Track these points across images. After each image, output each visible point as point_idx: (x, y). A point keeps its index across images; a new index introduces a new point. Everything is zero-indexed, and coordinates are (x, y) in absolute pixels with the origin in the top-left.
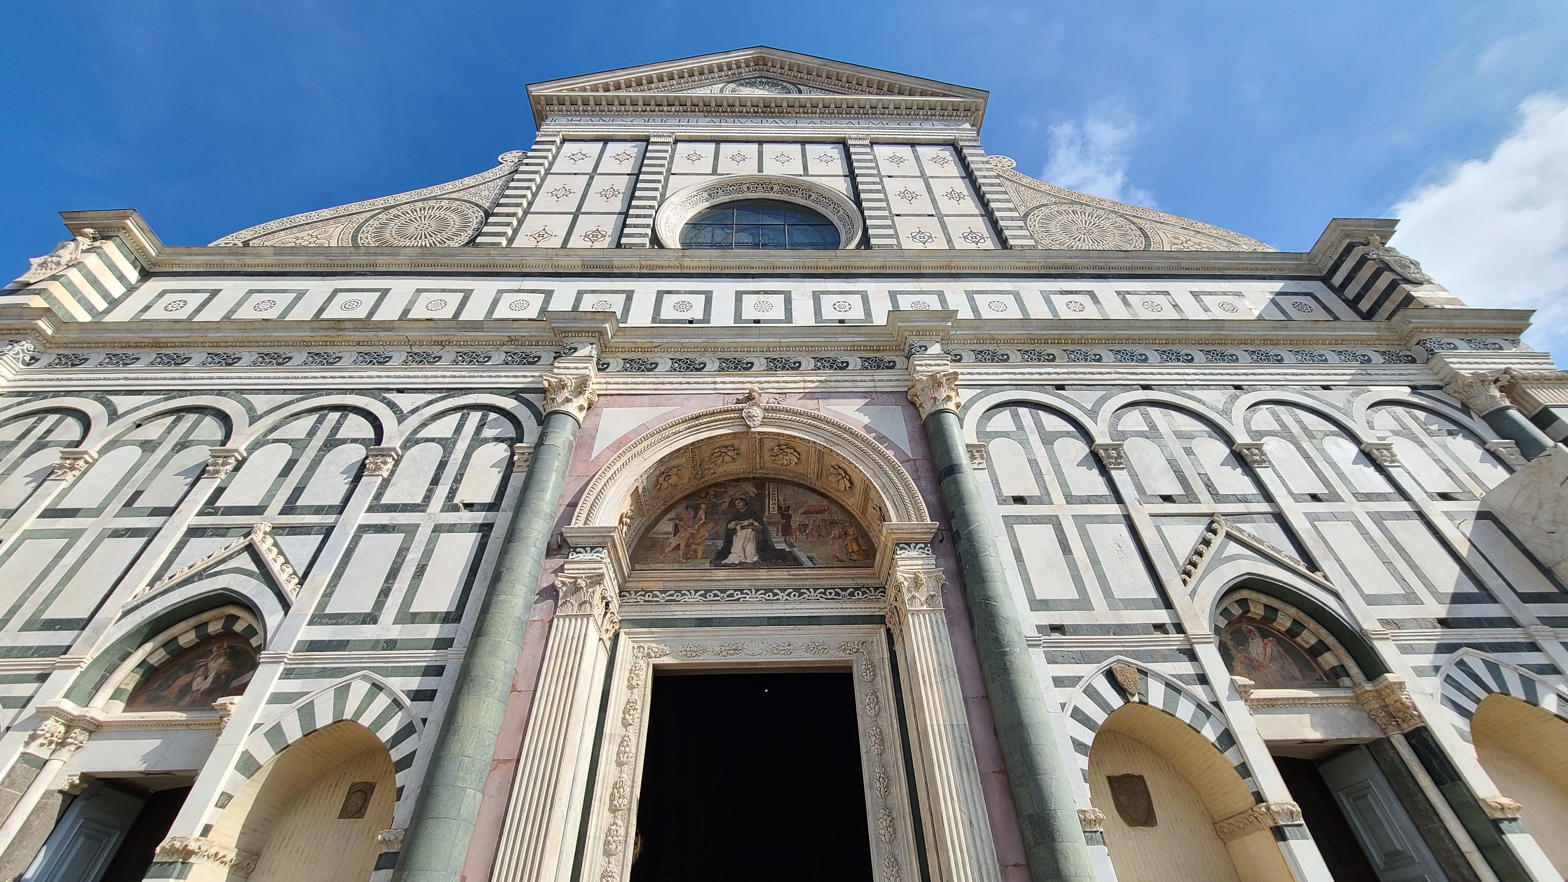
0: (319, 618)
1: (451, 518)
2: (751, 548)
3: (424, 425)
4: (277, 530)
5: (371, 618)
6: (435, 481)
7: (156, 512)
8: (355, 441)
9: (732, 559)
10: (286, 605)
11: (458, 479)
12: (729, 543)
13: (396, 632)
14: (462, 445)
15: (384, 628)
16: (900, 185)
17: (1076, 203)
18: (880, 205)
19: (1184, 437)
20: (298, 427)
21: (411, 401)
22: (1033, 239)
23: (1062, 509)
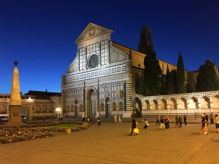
1: (82, 95)
6: (81, 93)
7: (73, 96)
10: (78, 100)
14: (81, 91)
15: (81, 101)
16: (102, 51)
17: (115, 51)
18: (100, 56)
19: (108, 87)
20: (75, 91)
21: (78, 88)
22: (110, 60)
23: (102, 93)
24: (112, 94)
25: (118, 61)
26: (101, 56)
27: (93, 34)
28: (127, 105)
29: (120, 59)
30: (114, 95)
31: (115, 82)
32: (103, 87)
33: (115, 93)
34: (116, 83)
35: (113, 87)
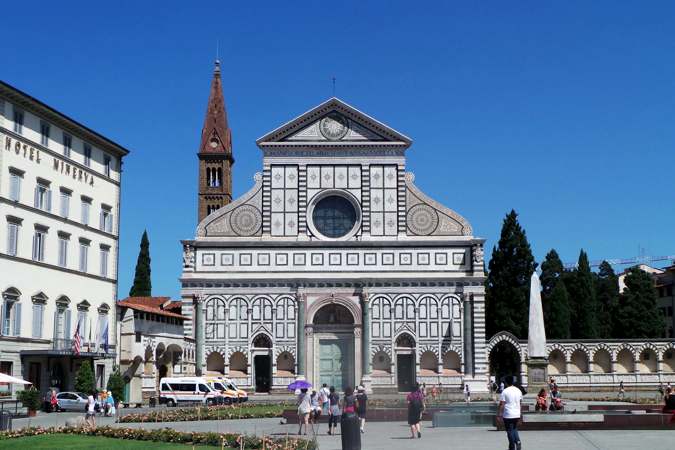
0: (277, 337)
1: (289, 321)
2: (333, 319)
3: (278, 302)
4: (264, 323)
5: (283, 337)
6: (284, 314)
7: (245, 320)
8: (268, 305)
9: (330, 321)
10: (272, 336)
11: (287, 314)
12: (329, 318)
13: (287, 340)
14: (286, 306)
15: (286, 339)
16: (374, 194)
17: (425, 204)
18: (368, 209)
19: (408, 305)
20: (258, 303)
21: (274, 297)
22: (406, 226)
23: (381, 321)
24: (423, 326)
25: (434, 233)
26: (369, 206)
27: (338, 135)
28: (478, 358)
29: (442, 229)
30: (429, 329)
31: (433, 294)
32: (386, 302)
33: (434, 326)
34: (439, 296)
35: (426, 305)
